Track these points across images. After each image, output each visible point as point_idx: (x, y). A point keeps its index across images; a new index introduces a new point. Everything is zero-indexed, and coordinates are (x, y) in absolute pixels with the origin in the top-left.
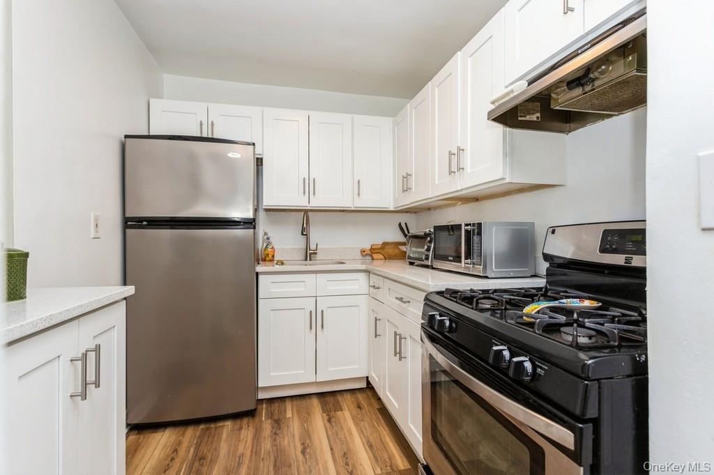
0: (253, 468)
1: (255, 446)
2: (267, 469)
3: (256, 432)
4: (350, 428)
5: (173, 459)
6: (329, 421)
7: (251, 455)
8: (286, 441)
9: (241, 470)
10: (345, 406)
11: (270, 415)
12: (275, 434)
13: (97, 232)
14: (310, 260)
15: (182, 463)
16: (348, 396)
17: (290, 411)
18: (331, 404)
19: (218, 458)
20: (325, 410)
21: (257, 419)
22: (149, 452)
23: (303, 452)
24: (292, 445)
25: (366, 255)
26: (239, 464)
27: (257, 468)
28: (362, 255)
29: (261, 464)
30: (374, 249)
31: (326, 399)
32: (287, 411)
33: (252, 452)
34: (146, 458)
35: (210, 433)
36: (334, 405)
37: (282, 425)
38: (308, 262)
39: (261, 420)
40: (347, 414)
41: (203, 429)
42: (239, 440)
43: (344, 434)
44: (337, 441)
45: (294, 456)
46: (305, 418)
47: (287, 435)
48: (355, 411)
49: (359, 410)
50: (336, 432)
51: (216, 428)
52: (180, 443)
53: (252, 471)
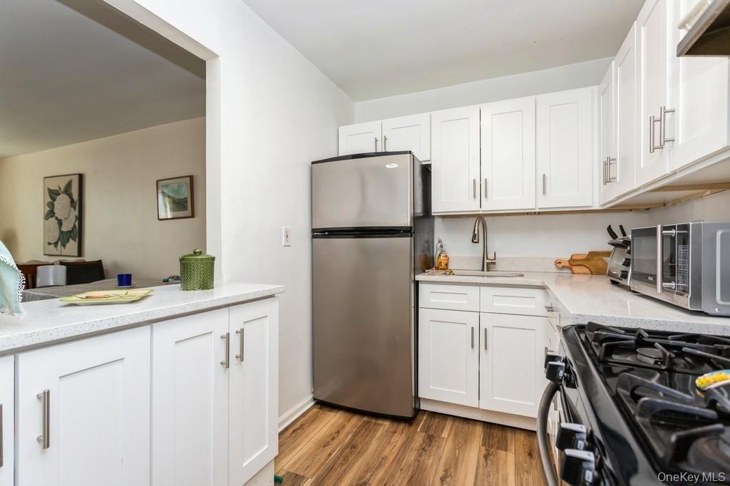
0: (389, 475)
1: (401, 453)
2: (401, 480)
3: (407, 440)
4: (507, 474)
5: (333, 438)
6: (486, 457)
7: (393, 461)
8: (430, 461)
9: (379, 471)
10: (512, 447)
11: (426, 429)
12: (423, 449)
13: (287, 241)
14: (488, 270)
15: (338, 445)
16: (521, 437)
17: (447, 432)
18: (496, 439)
19: (365, 452)
20: (487, 442)
21: (412, 428)
22: (321, 426)
23: (443, 479)
24: (434, 467)
25: (563, 267)
26: (380, 465)
27: (392, 476)
28: (558, 267)
29: (398, 474)
30: (574, 261)
31: (492, 431)
32: (445, 430)
33: (395, 458)
34: (317, 430)
35: (369, 427)
36: (499, 441)
37: (434, 443)
38: (485, 273)
39: (415, 431)
40: (511, 457)
41: (364, 421)
42: (389, 443)
43: (498, 478)
44: (486, 483)
45: (432, 479)
46: (461, 444)
47: (434, 455)
48: (523, 457)
49: (528, 458)
50: (489, 472)
51: (375, 424)
52: (343, 427)
53: (388, 477)
